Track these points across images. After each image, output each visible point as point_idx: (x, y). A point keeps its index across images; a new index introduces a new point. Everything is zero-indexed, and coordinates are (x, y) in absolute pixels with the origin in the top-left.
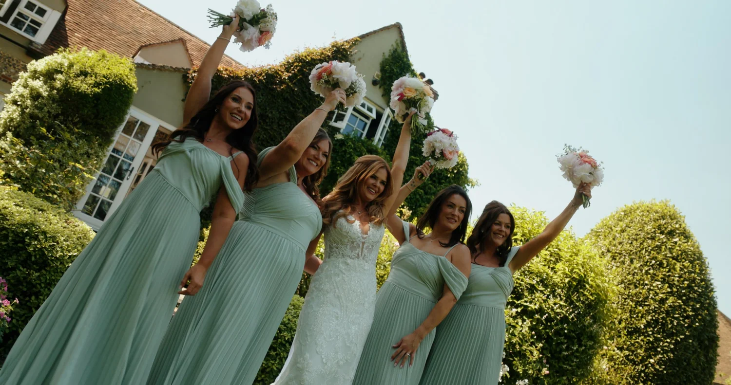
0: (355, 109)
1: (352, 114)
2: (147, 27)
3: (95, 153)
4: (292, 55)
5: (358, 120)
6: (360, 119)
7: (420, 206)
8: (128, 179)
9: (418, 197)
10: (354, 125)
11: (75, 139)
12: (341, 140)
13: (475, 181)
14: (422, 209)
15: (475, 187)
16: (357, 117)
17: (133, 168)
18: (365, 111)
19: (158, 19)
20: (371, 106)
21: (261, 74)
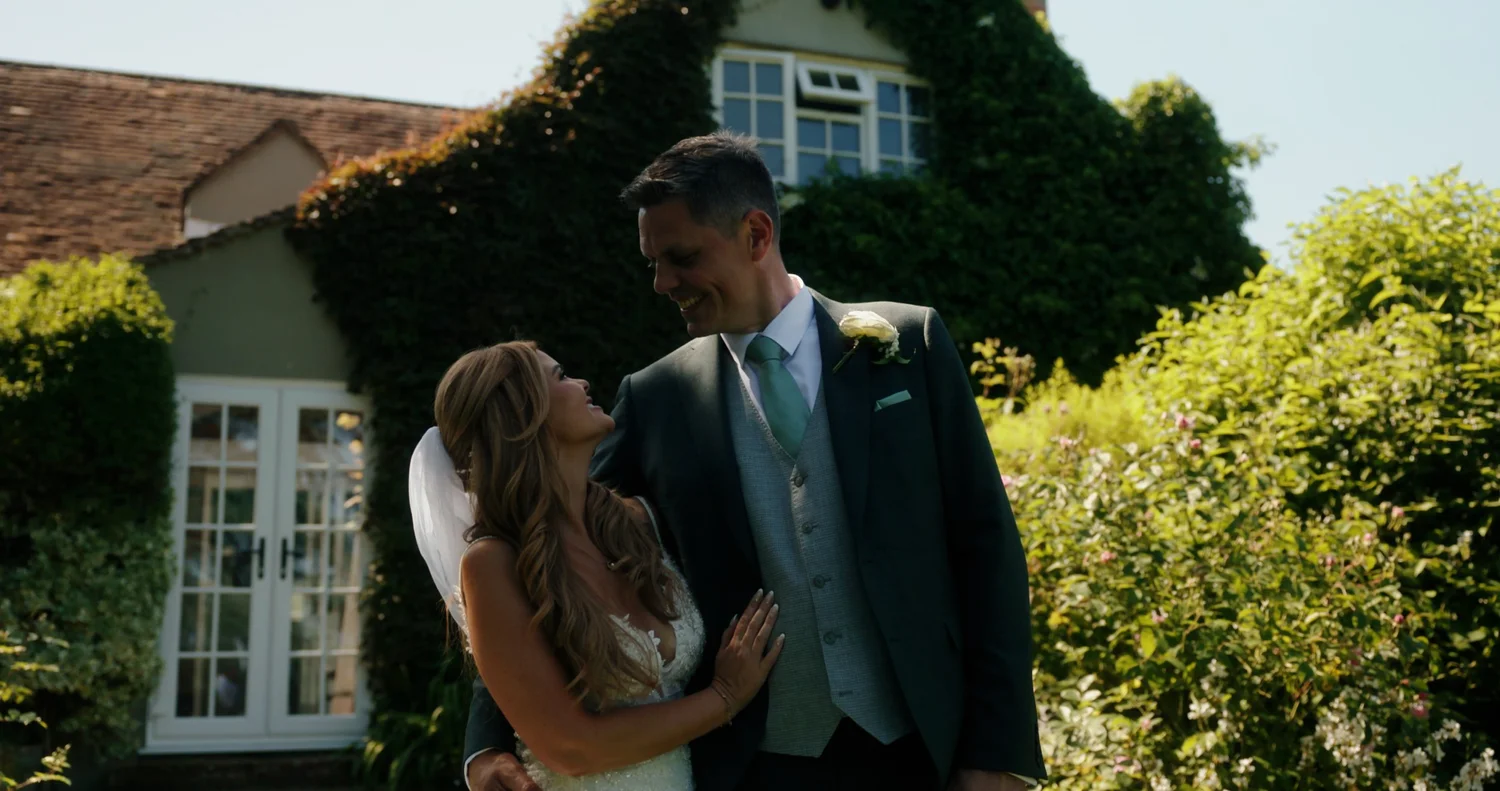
0: (802, 101)
1: (800, 120)
2: (190, 130)
3: (136, 548)
4: (558, 34)
5: (829, 128)
6: (835, 124)
7: (1111, 293)
8: (261, 576)
9: (1093, 268)
10: (823, 145)
11: (62, 536)
12: (798, 208)
13: (1252, 143)
14: (1118, 299)
15: (1265, 160)
16: (821, 122)
17: (263, 542)
18: (835, 93)
19: (211, 96)
20: (846, 70)
21: (493, 128)
